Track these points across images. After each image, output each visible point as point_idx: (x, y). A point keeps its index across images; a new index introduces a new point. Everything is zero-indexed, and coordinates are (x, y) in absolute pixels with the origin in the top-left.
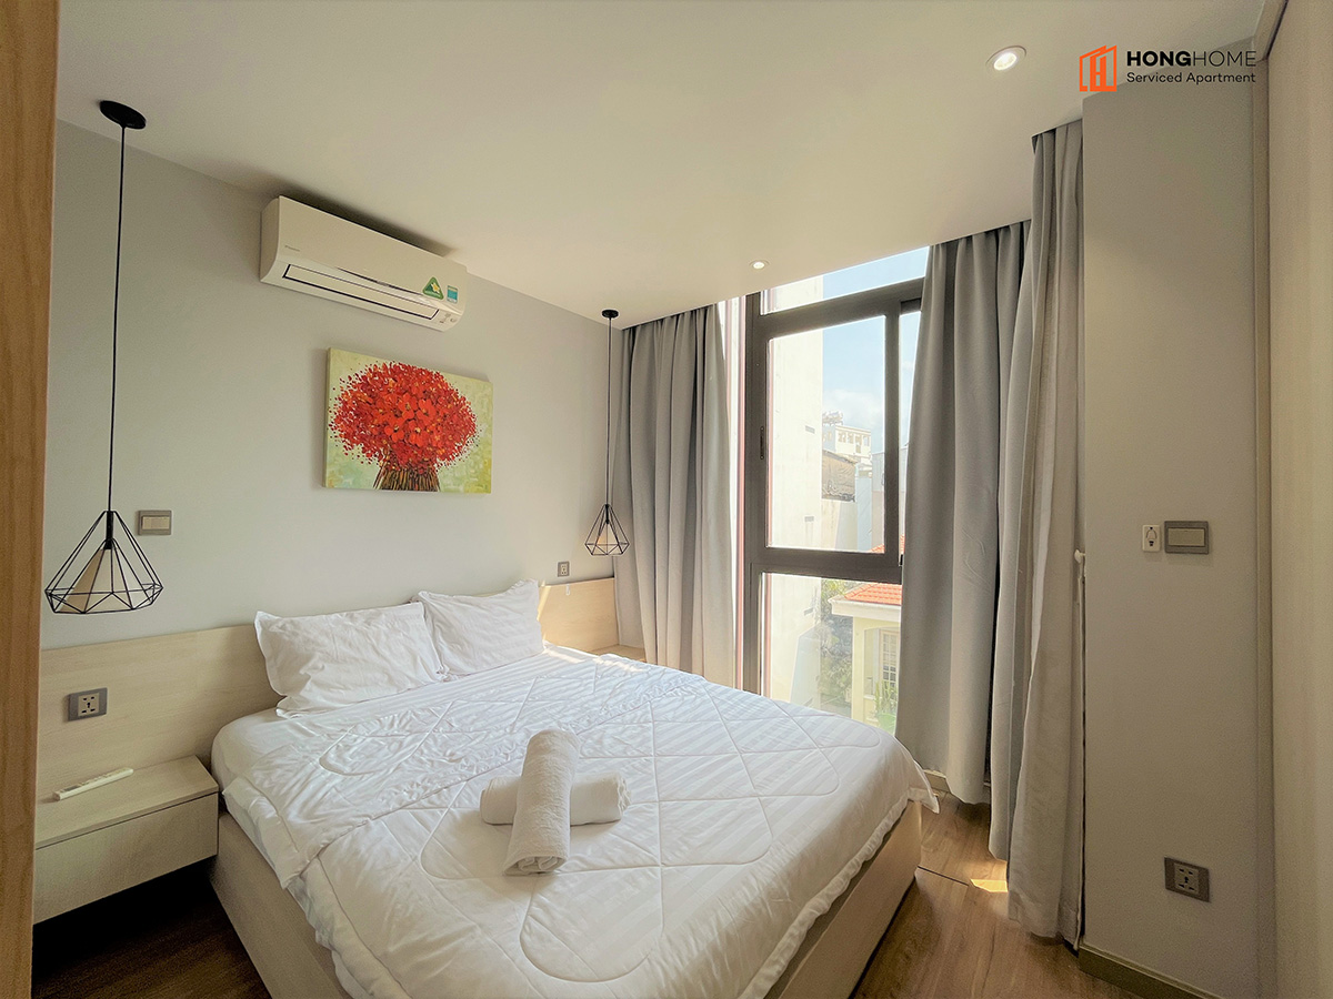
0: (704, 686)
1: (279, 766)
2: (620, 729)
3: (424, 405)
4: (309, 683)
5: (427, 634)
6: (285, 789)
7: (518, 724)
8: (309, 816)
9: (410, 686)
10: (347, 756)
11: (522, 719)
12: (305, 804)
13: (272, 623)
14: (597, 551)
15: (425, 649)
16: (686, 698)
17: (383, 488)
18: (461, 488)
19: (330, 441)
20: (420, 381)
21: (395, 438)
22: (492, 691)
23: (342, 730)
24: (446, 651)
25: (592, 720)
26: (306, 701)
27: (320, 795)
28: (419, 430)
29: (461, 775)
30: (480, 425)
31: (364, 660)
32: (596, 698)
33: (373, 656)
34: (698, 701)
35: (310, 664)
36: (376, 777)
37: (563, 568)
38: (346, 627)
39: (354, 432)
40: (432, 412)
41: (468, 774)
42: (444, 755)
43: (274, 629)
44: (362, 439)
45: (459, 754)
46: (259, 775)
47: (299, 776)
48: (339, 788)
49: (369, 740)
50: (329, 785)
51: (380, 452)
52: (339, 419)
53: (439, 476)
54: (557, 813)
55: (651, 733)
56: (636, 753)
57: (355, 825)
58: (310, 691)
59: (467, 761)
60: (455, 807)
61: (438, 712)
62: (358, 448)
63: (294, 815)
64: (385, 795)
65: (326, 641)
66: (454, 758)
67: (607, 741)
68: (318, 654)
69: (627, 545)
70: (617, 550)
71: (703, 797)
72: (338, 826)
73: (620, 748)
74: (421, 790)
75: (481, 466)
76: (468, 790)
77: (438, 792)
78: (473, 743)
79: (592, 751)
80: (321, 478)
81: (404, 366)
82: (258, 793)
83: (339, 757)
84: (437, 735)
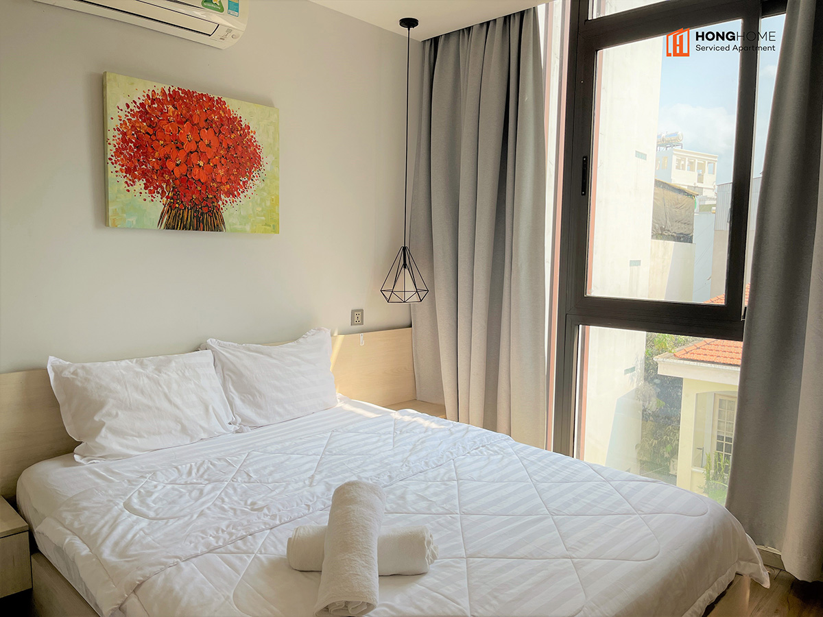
0: (512, 446)
1: (85, 508)
2: (423, 486)
3: (207, 136)
4: (104, 430)
5: (217, 382)
6: (95, 530)
7: (318, 477)
8: (122, 554)
9: (203, 436)
10: (149, 501)
11: (321, 472)
12: (116, 544)
13: (64, 368)
14: (394, 298)
15: (216, 399)
16: (492, 458)
17: (167, 227)
18: (248, 228)
19: (111, 176)
20: (201, 108)
21: (177, 173)
22: (287, 444)
23: (142, 477)
24: (238, 401)
25: (394, 475)
26: (103, 448)
27: (129, 536)
28: (201, 164)
29: (265, 524)
30: (266, 157)
31: (158, 409)
32: (395, 454)
33: (165, 405)
34: (506, 461)
35: (104, 411)
36: (181, 522)
37: (357, 316)
38: (137, 373)
39: (135, 167)
40: (215, 143)
41: (272, 523)
42: (246, 504)
43: (66, 374)
44: (144, 174)
45: (261, 503)
46: (68, 517)
47: (106, 518)
48: (147, 531)
49: (169, 487)
50: (137, 528)
51: (162, 188)
52: (119, 152)
53: (225, 214)
54: (367, 562)
55: (456, 492)
56: (441, 510)
57: (166, 565)
58: (106, 437)
59: (269, 509)
60: (261, 553)
61: (236, 462)
62: (140, 184)
63: (107, 553)
64: (193, 539)
65: (119, 387)
66: (256, 507)
67: (410, 497)
68: (111, 402)
69: (426, 292)
70: (415, 298)
71: (512, 555)
72: (151, 565)
73: (424, 504)
74: (227, 537)
75: (268, 203)
76: (272, 538)
77: (242, 538)
78: (274, 493)
79: (394, 506)
80: (103, 217)
81: (184, 91)
82: (68, 532)
83: (143, 502)
84: (236, 484)
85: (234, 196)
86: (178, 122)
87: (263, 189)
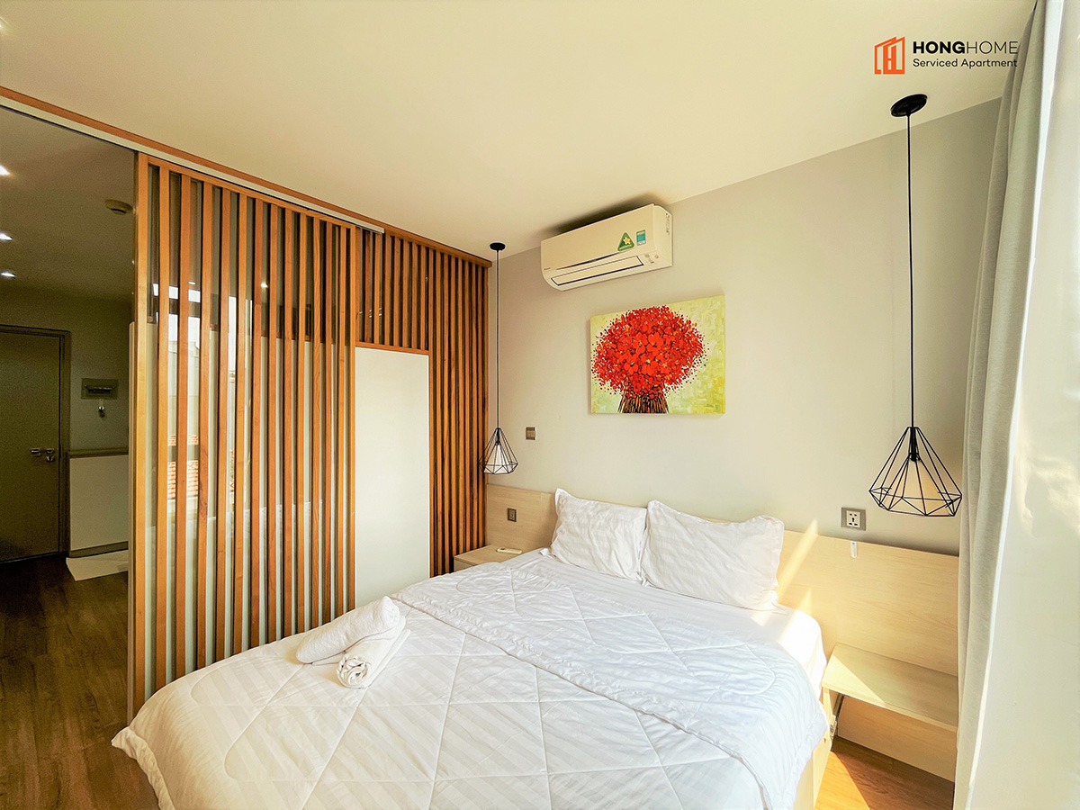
3: (654, 339)
17: (625, 412)
18: (689, 410)
19: (593, 381)
20: (649, 319)
28: (649, 361)
30: (708, 344)
37: (852, 518)
39: (605, 373)
40: (660, 343)
44: (610, 376)
51: (621, 384)
52: (596, 365)
53: (668, 399)
62: (608, 383)
80: (589, 407)
81: (637, 312)
85: (676, 383)
86: (633, 335)
87: (705, 373)
